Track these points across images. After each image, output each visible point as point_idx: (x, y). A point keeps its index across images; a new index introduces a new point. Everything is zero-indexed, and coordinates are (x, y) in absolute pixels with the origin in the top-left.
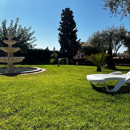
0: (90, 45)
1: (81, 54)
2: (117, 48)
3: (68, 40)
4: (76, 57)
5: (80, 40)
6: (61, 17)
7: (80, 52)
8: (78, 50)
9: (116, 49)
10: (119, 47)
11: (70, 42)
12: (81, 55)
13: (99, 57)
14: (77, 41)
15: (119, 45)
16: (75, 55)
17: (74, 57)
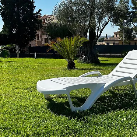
0: (55, 21)
1: (44, 37)
2: (102, 28)
3: (18, 9)
5: (40, 10)
7: (42, 34)
8: (38, 29)
9: (100, 30)
10: (105, 26)
11: (23, 13)
12: (44, 40)
14: (34, 12)
15: (103, 22)
16: (33, 38)
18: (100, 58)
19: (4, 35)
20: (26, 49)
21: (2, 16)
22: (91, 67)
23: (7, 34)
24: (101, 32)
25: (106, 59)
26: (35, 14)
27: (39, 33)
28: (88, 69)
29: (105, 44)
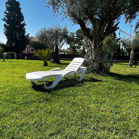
0: (37, 40)
1: (31, 48)
2: (61, 45)
3: (16, 33)
4: (26, 51)
5: (29, 34)
6: (6, 6)
7: (30, 47)
8: (27, 44)
9: (60, 46)
10: (63, 45)
11: (19, 35)
12: (31, 50)
13: (45, 52)
14: (25, 35)
15: (62, 43)
16: (24, 49)
17: (23, 51)
18: (60, 61)
19: (7, 46)
20: (20, 55)
21: (6, 36)
22: (56, 65)
23: (9, 46)
24: (61, 47)
25: (63, 61)
26: (26, 36)
27: (28, 46)
28: (55, 66)
29: (63, 53)
